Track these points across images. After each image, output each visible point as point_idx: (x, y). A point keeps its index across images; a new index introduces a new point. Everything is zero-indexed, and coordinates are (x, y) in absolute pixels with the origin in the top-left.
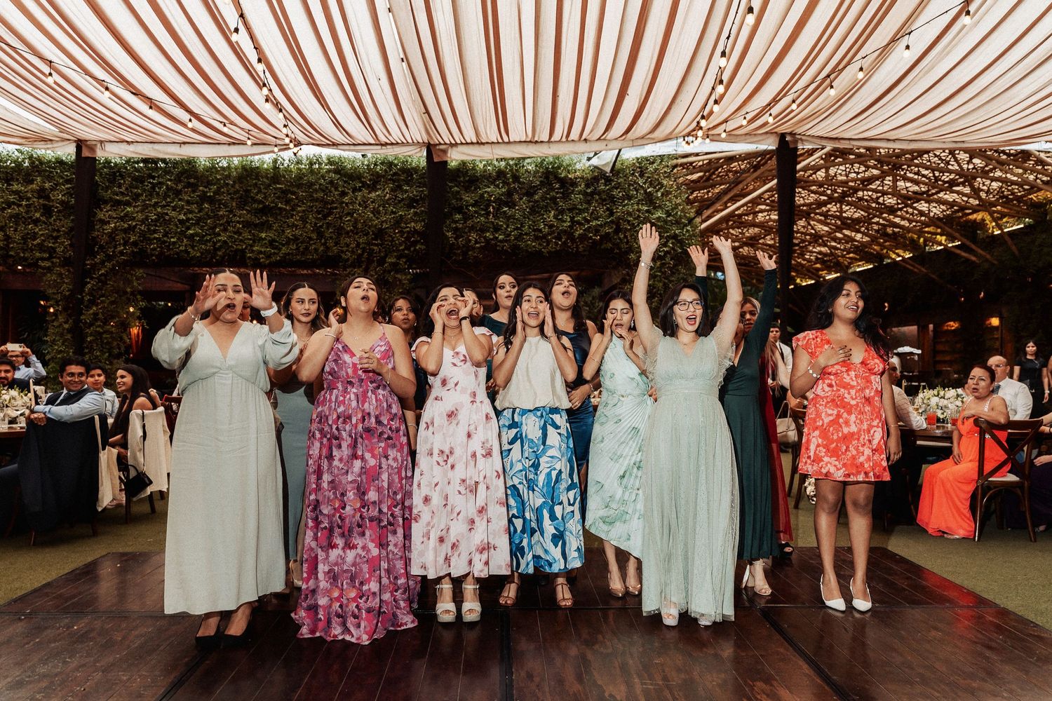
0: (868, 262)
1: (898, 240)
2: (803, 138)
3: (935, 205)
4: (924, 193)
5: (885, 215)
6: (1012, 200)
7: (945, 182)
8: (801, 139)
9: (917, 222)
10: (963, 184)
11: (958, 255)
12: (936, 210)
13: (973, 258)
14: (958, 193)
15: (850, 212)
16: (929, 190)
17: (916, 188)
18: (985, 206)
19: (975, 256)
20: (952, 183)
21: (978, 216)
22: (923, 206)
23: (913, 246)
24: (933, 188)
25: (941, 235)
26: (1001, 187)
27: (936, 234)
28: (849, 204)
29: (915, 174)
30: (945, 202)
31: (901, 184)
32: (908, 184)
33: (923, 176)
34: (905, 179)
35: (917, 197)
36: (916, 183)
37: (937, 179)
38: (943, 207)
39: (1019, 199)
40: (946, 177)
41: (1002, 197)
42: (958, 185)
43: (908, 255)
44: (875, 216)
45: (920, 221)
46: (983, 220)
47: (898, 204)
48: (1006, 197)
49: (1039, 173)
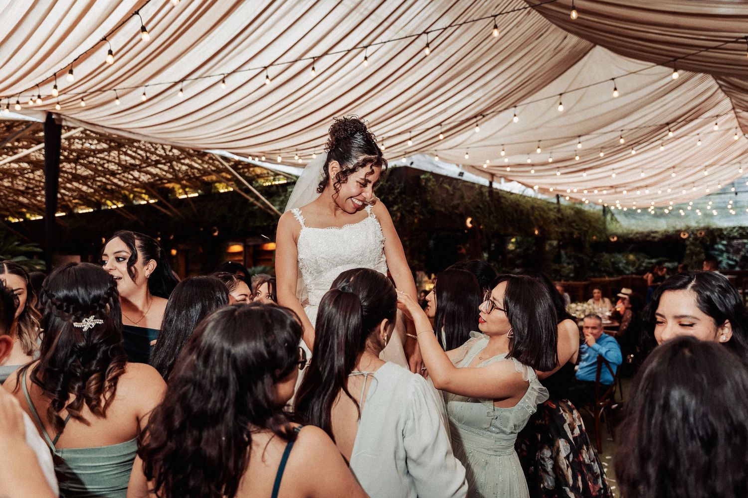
0: (89, 206)
1: (114, 193)
2: (67, 118)
3: (144, 174)
4: (137, 165)
5: (108, 176)
6: (192, 178)
7: (152, 161)
8: (65, 119)
9: (129, 183)
10: (164, 164)
11: (157, 210)
12: (144, 178)
13: (169, 213)
14: (160, 169)
15: (82, 171)
16: (141, 164)
17: (132, 161)
18: (177, 180)
19: (170, 212)
20: (157, 162)
21: (170, 185)
22: (136, 174)
23: (125, 199)
24: (145, 163)
25: (145, 194)
26: (187, 170)
27: (142, 193)
28: (82, 165)
29: (134, 152)
30: (151, 174)
31: (123, 157)
32: (128, 158)
33: (139, 154)
34: (126, 154)
35: (133, 167)
36: (133, 158)
37: (148, 158)
38: (149, 176)
39: (197, 178)
40: (154, 158)
41: (186, 176)
42: (161, 164)
43: (120, 205)
44: (99, 176)
45: (132, 183)
46: (173, 188)
47: (118, 170)
48: (189, 176)
49: (210, 164)
